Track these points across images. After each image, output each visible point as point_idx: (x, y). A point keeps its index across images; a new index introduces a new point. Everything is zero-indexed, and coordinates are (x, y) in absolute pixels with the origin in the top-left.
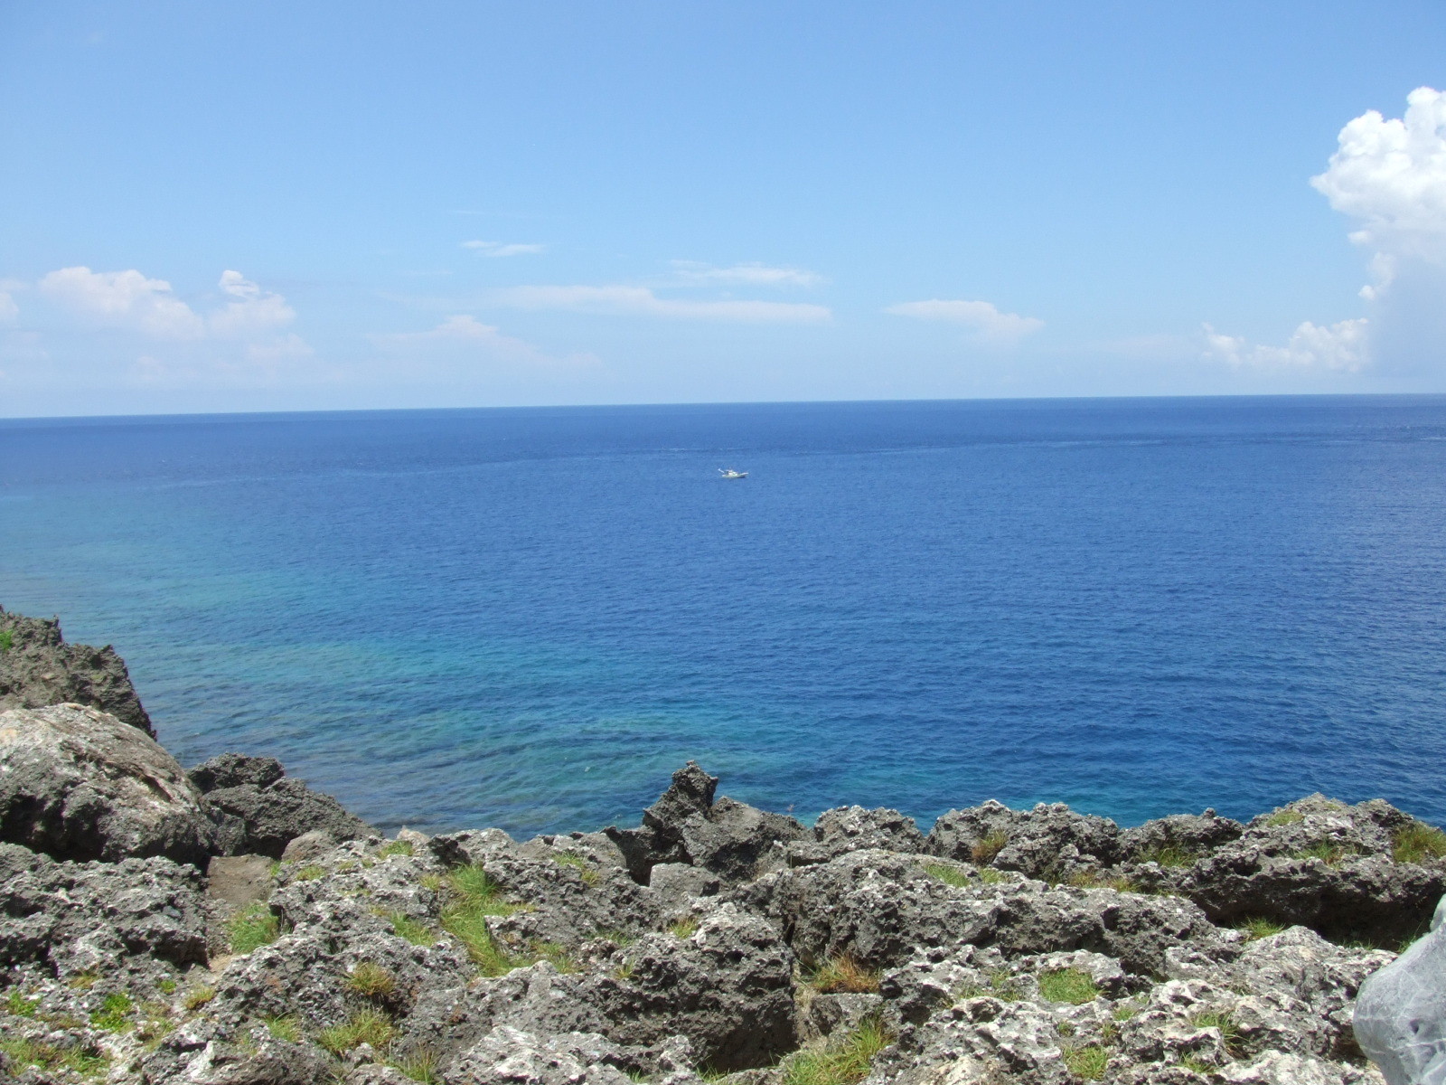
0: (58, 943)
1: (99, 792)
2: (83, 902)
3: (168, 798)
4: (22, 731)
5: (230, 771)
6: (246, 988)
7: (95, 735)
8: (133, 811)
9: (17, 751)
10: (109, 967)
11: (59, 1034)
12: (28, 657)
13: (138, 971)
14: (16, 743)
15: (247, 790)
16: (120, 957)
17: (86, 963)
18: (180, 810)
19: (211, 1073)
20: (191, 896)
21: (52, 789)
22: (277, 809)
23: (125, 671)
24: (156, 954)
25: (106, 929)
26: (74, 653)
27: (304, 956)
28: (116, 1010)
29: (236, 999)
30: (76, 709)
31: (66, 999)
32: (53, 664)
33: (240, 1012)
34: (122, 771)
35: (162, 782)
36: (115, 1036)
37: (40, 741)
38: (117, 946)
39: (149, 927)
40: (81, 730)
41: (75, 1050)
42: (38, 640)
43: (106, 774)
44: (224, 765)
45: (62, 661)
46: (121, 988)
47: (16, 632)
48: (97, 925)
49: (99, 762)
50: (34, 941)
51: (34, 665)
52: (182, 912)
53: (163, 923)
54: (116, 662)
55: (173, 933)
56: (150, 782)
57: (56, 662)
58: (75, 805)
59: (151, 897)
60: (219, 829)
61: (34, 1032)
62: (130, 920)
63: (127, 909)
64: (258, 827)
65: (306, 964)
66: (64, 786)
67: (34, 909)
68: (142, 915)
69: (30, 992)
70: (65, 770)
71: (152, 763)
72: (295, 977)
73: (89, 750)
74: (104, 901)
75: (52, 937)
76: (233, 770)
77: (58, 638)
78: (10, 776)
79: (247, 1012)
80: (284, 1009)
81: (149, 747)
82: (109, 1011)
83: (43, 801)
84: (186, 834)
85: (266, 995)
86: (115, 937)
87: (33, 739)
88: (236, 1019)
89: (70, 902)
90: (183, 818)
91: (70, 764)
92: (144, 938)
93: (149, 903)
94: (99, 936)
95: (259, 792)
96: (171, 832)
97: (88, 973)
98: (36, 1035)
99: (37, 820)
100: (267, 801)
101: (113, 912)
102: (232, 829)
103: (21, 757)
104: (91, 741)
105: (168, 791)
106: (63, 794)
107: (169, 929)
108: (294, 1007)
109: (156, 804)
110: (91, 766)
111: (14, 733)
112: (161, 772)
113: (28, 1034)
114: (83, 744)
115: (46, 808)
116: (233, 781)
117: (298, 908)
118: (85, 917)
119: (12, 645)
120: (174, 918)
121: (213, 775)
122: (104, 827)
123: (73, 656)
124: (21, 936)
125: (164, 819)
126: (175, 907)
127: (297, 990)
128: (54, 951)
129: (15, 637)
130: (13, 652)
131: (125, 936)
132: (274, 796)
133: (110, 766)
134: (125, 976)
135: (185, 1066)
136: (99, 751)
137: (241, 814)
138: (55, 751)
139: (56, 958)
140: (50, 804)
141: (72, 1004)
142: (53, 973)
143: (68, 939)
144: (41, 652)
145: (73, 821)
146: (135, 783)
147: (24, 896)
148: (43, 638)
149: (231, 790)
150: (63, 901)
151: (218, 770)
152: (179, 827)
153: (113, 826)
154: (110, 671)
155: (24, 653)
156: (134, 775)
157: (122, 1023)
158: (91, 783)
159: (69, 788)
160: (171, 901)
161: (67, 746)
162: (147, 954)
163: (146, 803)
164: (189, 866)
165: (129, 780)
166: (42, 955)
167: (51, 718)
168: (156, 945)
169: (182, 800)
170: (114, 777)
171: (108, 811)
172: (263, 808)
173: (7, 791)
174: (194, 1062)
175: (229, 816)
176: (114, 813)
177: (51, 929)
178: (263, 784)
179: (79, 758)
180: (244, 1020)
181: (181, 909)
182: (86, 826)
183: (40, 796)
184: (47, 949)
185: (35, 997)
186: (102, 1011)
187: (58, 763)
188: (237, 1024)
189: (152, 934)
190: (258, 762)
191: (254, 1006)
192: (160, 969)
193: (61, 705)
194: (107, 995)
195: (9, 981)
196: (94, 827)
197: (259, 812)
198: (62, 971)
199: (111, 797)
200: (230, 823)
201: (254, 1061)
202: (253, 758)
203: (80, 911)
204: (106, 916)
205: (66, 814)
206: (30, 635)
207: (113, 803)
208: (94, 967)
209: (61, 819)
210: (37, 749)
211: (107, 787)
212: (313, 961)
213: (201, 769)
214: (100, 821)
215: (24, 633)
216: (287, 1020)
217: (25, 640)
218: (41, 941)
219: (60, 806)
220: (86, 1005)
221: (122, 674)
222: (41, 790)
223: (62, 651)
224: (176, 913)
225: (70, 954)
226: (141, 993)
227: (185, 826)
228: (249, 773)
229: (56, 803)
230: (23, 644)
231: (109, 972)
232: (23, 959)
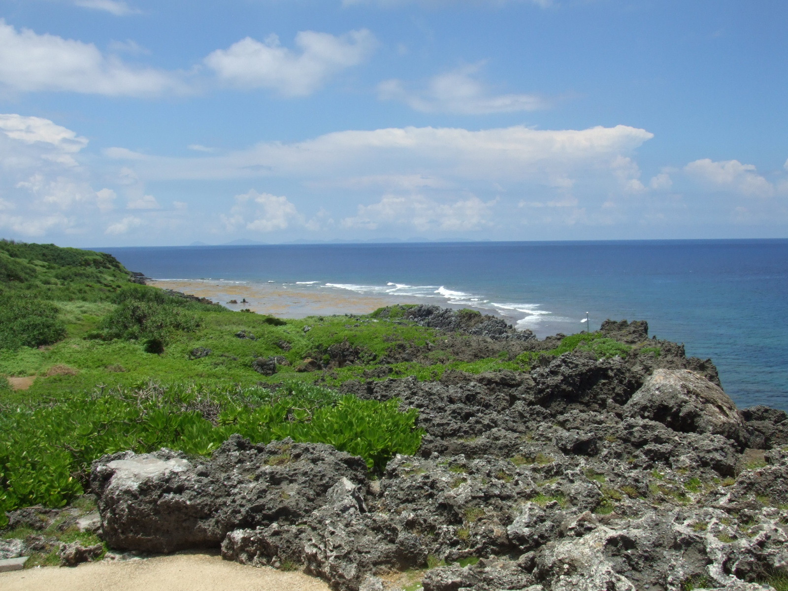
0: (673, 456)
1: (697, 407)
2: (685, 443)
3: (727, 416)
4: (665, 378)
5: (760, 414)
6: (748, 481)
7: (697, 384)
8: (711, 417)
9: (663, 385)
10: (693, 468)
11: (670, 486)
12: (667, 361)
13: (705, 473)
14: (662, 382)
15: (767, 423)
16: (698, 466)
17: (684, 465)
18: (732, 421)
19: (728, 504)
20: (731, 450)
21: (676, 403)
22: (782, 434)
23: (717, 373)
24: (712, 468)
25: (693, 454)
26: (691, 361)
27: (775, 474)
28: (694, 484)
29: (743, 485)
30: (689, 372)
31: (674, 476)
32: (680, 366)
33: (744, 490)
34: (707, 401)
35: (725, 408)
36: (692, 494)
37: (672, 383)
38: (697, 461)
39: (711, 456)
40: (691, 381)
41: (676, 492)
42: (673, 353)
43: (701, 401)
44: (758, 411)
45: (684, 365)
46: (697, 476)
47: (662, 348)
48: (690, 452)
49: (697, 395)
50: (664, 453)
51: (670, 366)
52: (726, 455)
53: (717, 456)
54: (712, 368)
55: (721, 461)
56: (720, 407)
57: (681, 365)
58: (685, 411)
59: (713, 445)
60: (751, 438)
61: (661, 483)
62: (704, 452)
63: (703, 448)
64: (771, 441)
65: (776, 478)
66: (681, 403)
67: (665, 442)
68: (709, 451)
69: (660, 471)
70: (682, 396)
71: (722, 400)
72: (770, 482)
73: (693, 390)
74: (694, 444)
75: (671, 453)
76: (762, 413)
77: (683, 353)
78: (659, 396)
79: (747, 491)
80: (763, 492)
81: (721, 393)
82: (690, 483)
83: (672, 408)
84: (734, 432)
85: (756, 485)
86: (697, 458)
87: (669, 381)
88: (742, 492)
89: (679, 442)
90: (733, 425)
91: (685, 394)
92: (708, 460)
93: (712, 447)
94: (690, 456)
95: (774, 425)
96: (727, 430)
97: (684, 469)
98: (662, 485)
99: (669, 416)
100: (777, 429)
101: (697, 448)
102: (758, 439)
103: (664, 388)
104: (695, 386)
105: (727, 412)
106: (680, 406)
107: (720, 459)
108: (768, 493)
109: (722, 417)
110: (694, 397)
111: (662, 378)
112: (725, 404)
113: (658, 484)
114: (691, 387)
115: (673, 411)
116: (761, 418)
117: (777, 459)
118: (685, 449)
119: (659, 355)
120: (722, 456)
121: (752, 414)
122: (697, 422)
123: (690, 363)
124: (659, 450)
125: (724, 423)
126: (723, 452)
127: (770, 487)
128: (671, 459)
129: (662, 351)
130: (660, 358)
131: (701, 458)
132: (781, 428)
133: (702, 398)
134: (699, 472)
135: (718, 499)
136: (698, 391)
137: (763, 433)
138: (678, 387)
139: (672, 461)
140: (675, 409)
141: (677, 478)
142: (670, 467)
143: (677, 455)
144: (674, 360)
145: (684, 418)
146: (713, 407)
147: (662, 436)
148: (676, 352)
149: (760, 422)
150: (677, 441)
151: (754, 413)
152: (731, 428)
153: (701, 422)
154: (709, 372)
155: (666, 359)
156: (713, 403)
157: (696, 490)
158: (693, 403)
159: (683, 404)
160: (722, 449)
161: (683, 386)
162: (709, 468)
163: (717, 416)
164: (732, 441)
165: (710, 405)
166: (667, 460)
167: (678, 375)
168: (713, 464)
169: (734, 417)
170: (703, 403)
171: (699, 416)
172: (775, 432)
173: (657, 402)
174: (722, 499)
175: (757, 433)
176: (702, 417)
177: (671, 450)
178: (776, 422)
179: (689, 392)
180: (745, 494)
181: (726, 453)
182: (689, 421)
183: (671, 406)
184: (669, 458)
185: (662, 473)
186: (688, 484)
187: (679, 393)
188: (742, 494)
189: (712, 459)
190: (775, 411)
191: (750, 489)
192: (714, 474)
193: (683, 370)
194: (691, 478)
195: (653, 467)
196: (693, 422)
197: (772, 434)
198: (674, 467)
199: (702, 410)
200: (757, 436)
201: (745, 503)
202: (773, 409)
203: (683, 446)
204: (694, 450)
205: (681, 414)
206: (669, 350)
207: (702, 413)
208: (687, 467)
209: (679, 416)
210: (671, 386)
211: (700, 406)
212: (779, 478)
213: (746, 411)
214: (695, 420)
215: (666, 349)
216: (764, 497)
217: (667, 353)
218: (667, 454)
219: (679, 411)
220: (682, 480)
221: (715, 374)
222: (671, 403)
223: (685, 360)
224: (724, 454)
225: (678, 461)
226: (705, 480)
227: (734, 428)
228: (770, 416)
229: (677, 409)
230: (666, 354)
231: (693, 470)
232: (659, 459)
